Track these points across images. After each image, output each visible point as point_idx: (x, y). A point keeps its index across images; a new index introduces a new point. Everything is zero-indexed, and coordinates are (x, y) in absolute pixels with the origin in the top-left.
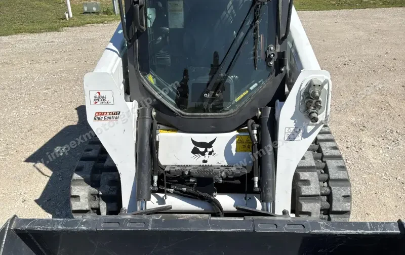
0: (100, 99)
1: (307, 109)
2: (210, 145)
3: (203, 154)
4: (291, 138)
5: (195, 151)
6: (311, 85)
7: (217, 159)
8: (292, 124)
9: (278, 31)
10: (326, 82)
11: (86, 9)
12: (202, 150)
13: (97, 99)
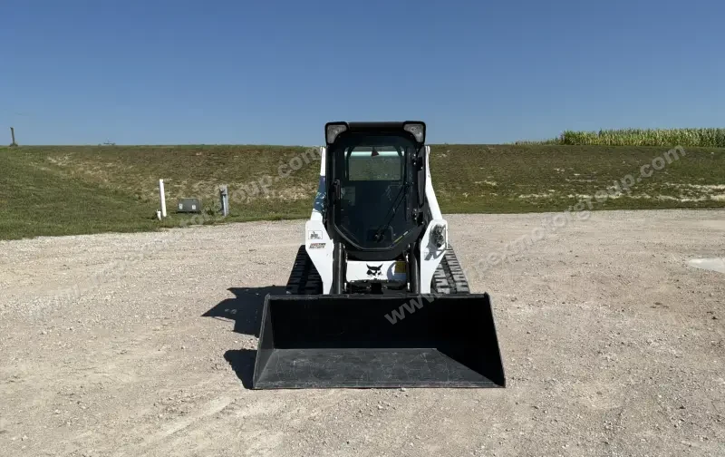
0: (314, 236)
1: (436, 240)
2: (378, 268)
3: (374, 274)
4: (427, 259)
5: (369, 273)
6: (437, 227)
7: (383, 277)
8: (428, 251)
9: (418, 201)
10: (445, 226)
11: (181, 207)
12: (373, 272)
13: (312, 236)
